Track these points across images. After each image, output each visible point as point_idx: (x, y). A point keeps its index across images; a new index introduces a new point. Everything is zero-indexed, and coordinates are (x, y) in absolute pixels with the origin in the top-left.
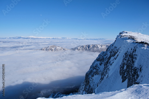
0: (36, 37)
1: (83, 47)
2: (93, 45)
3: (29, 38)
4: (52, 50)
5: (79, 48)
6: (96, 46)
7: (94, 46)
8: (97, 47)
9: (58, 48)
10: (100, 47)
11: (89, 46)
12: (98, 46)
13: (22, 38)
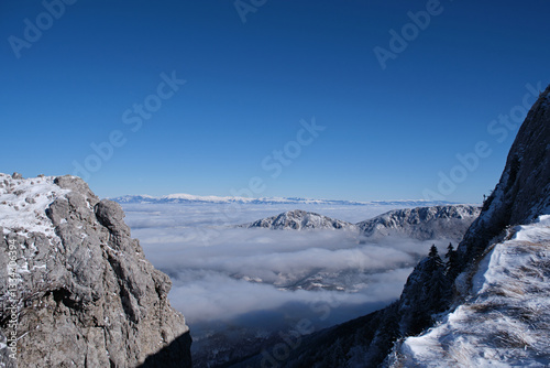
0: (194, 198)
1: (400, 214)
2: (438, 208)
3: (172, 200)
4: (295, 226)
5: (388, 219)
6: (451, 212)
7: (442, 212)
8: (455, 215)
9: (313, 218)
10: (466, 214)
11: (423, 213)
12: (459, 211)
13: (146, 200)
